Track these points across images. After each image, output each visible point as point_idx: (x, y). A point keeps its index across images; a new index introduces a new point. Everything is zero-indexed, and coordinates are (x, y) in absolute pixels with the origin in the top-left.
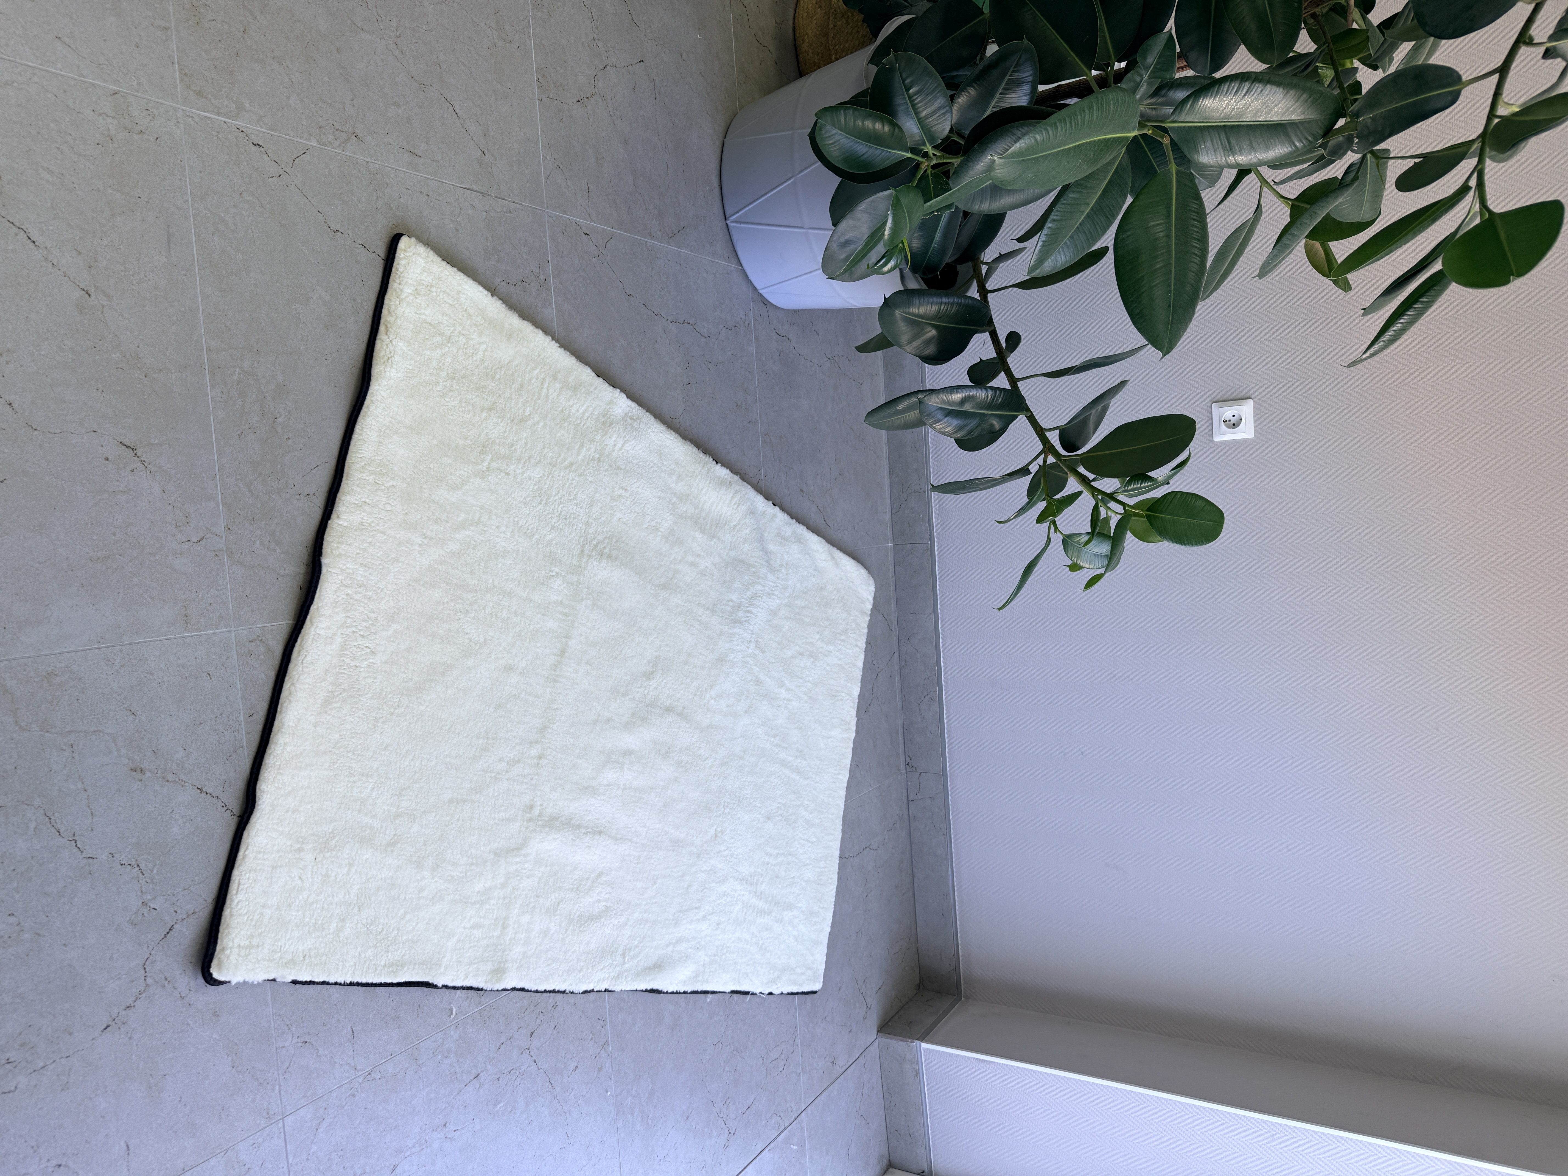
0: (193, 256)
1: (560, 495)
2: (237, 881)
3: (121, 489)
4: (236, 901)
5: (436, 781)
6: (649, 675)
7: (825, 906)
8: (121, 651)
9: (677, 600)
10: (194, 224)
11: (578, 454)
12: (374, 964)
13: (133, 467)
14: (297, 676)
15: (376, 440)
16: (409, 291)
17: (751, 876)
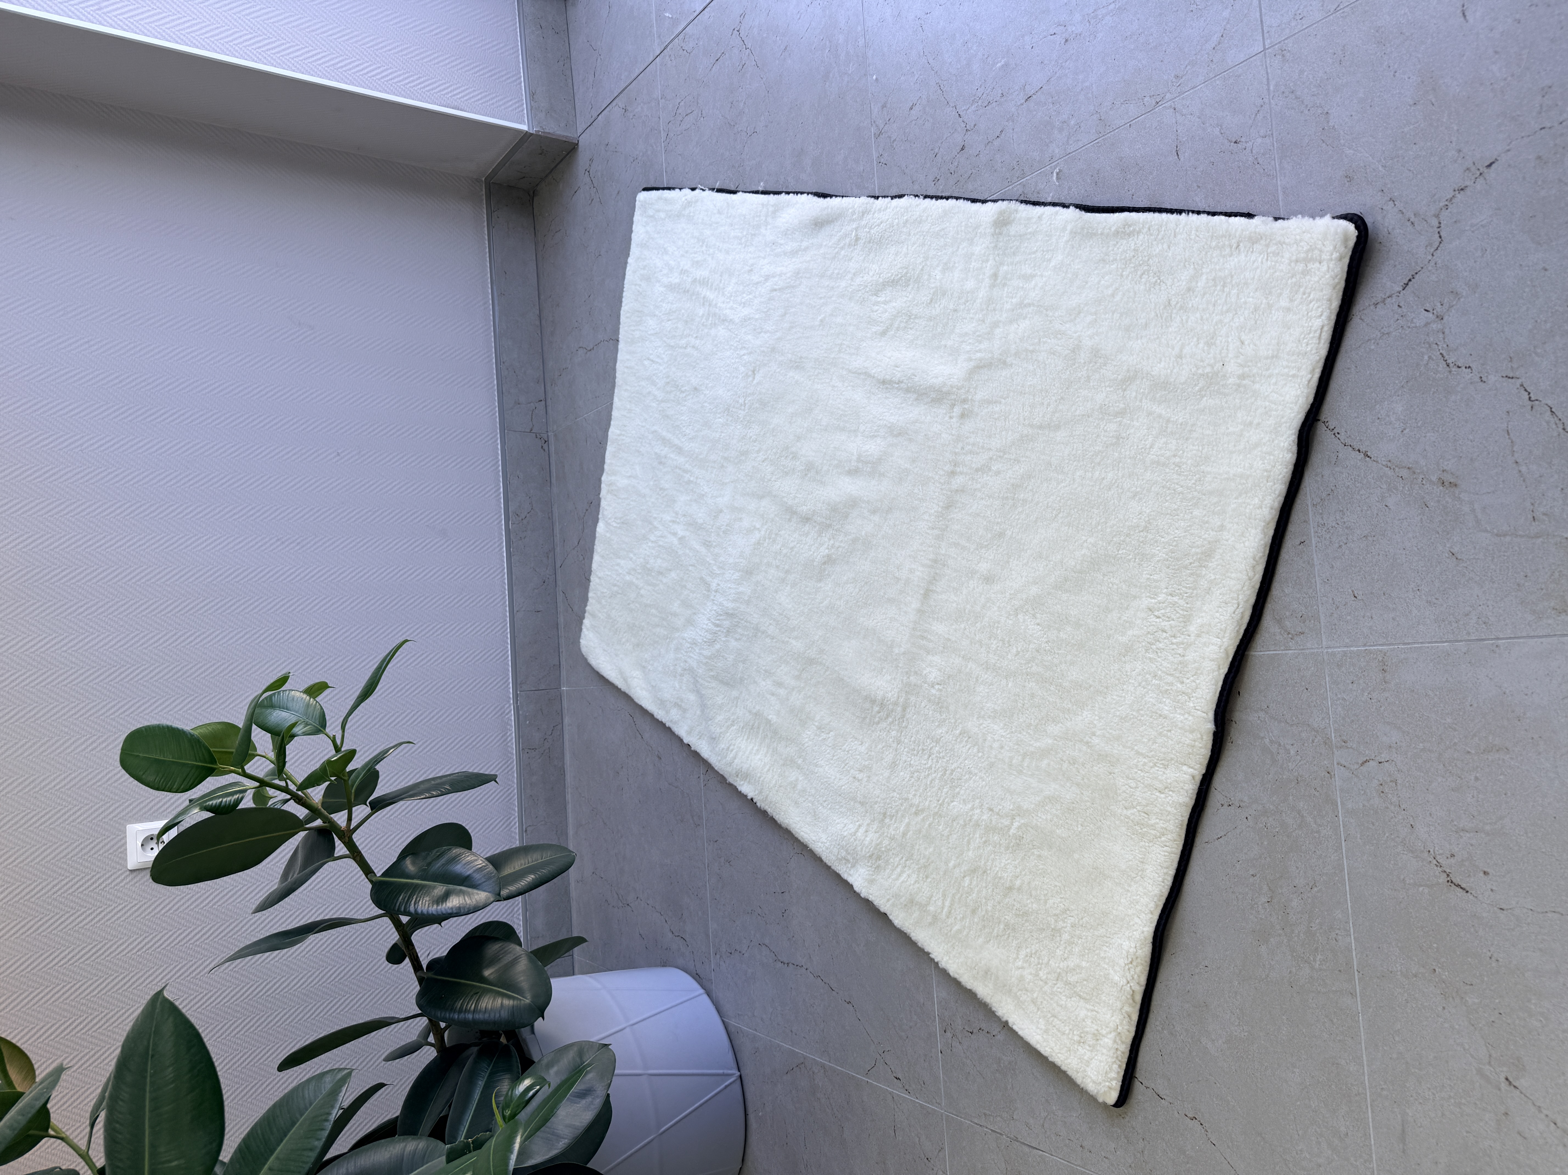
0: (1373, 1112)
1: (930, 778)
2: (1322, 341)
3: (1468, 835)
4: (1323, 317)
5: (1074, 452)
6: (829, 560)
7: (633, 287)
8: (1469, 634)
9: (797, 645)
10: (1371, 1150)
11: (908, 825)
12: (1151, 235)
13: (1452, 861)
14: (1245, 588)
15: (1147, 866)
16: (1106, 1040)
17: (715, 324)
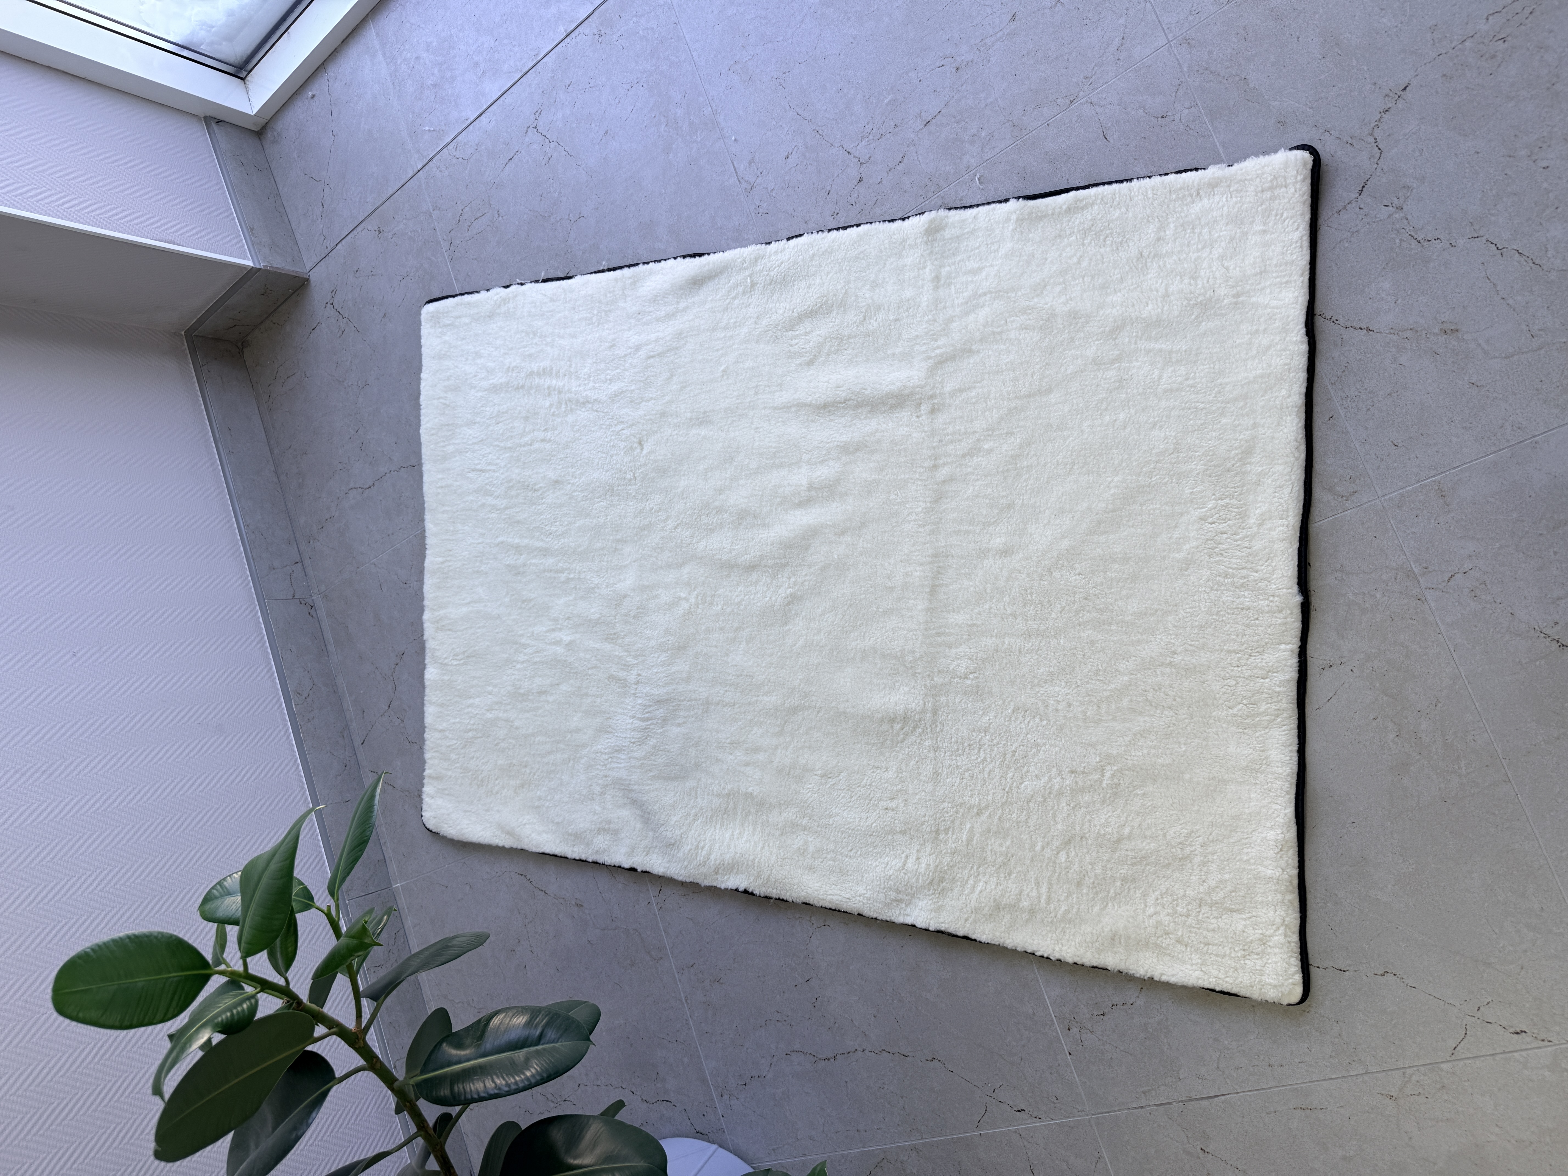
2: (1305, 249)
3: (1563, 601)
5: (1074, 407)
6: (794, 599)
7: (435, 402)
8: (1508, 441)
9: (772, 700)
11: (972, 829)
12: (1107, 204)
13: (1558, 628)
15: (1270, 752)
16: (1276, 938)
17: (572, 410)
